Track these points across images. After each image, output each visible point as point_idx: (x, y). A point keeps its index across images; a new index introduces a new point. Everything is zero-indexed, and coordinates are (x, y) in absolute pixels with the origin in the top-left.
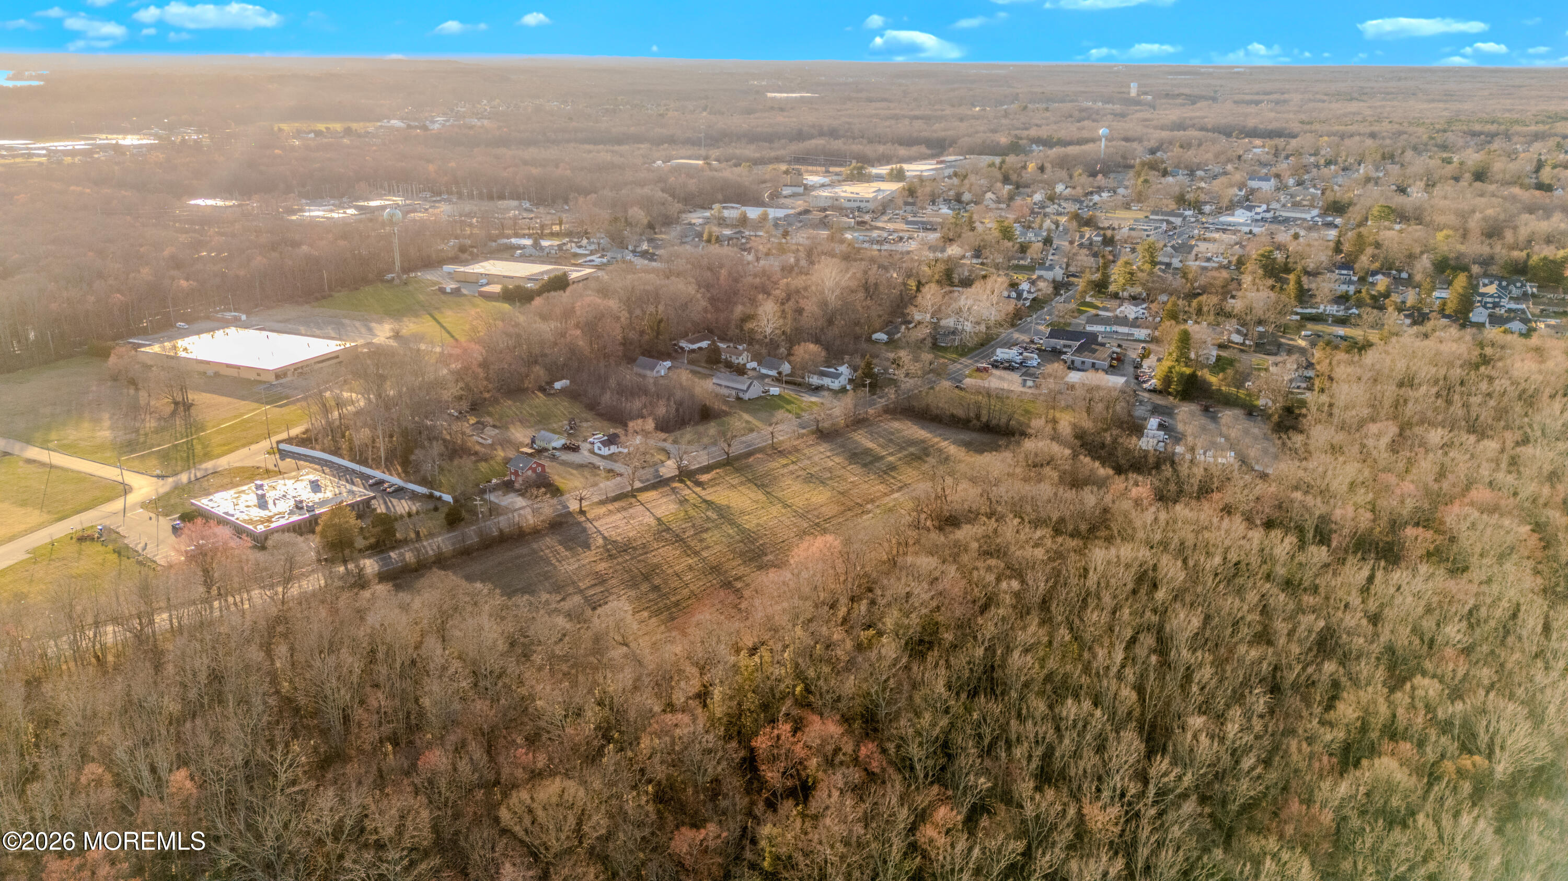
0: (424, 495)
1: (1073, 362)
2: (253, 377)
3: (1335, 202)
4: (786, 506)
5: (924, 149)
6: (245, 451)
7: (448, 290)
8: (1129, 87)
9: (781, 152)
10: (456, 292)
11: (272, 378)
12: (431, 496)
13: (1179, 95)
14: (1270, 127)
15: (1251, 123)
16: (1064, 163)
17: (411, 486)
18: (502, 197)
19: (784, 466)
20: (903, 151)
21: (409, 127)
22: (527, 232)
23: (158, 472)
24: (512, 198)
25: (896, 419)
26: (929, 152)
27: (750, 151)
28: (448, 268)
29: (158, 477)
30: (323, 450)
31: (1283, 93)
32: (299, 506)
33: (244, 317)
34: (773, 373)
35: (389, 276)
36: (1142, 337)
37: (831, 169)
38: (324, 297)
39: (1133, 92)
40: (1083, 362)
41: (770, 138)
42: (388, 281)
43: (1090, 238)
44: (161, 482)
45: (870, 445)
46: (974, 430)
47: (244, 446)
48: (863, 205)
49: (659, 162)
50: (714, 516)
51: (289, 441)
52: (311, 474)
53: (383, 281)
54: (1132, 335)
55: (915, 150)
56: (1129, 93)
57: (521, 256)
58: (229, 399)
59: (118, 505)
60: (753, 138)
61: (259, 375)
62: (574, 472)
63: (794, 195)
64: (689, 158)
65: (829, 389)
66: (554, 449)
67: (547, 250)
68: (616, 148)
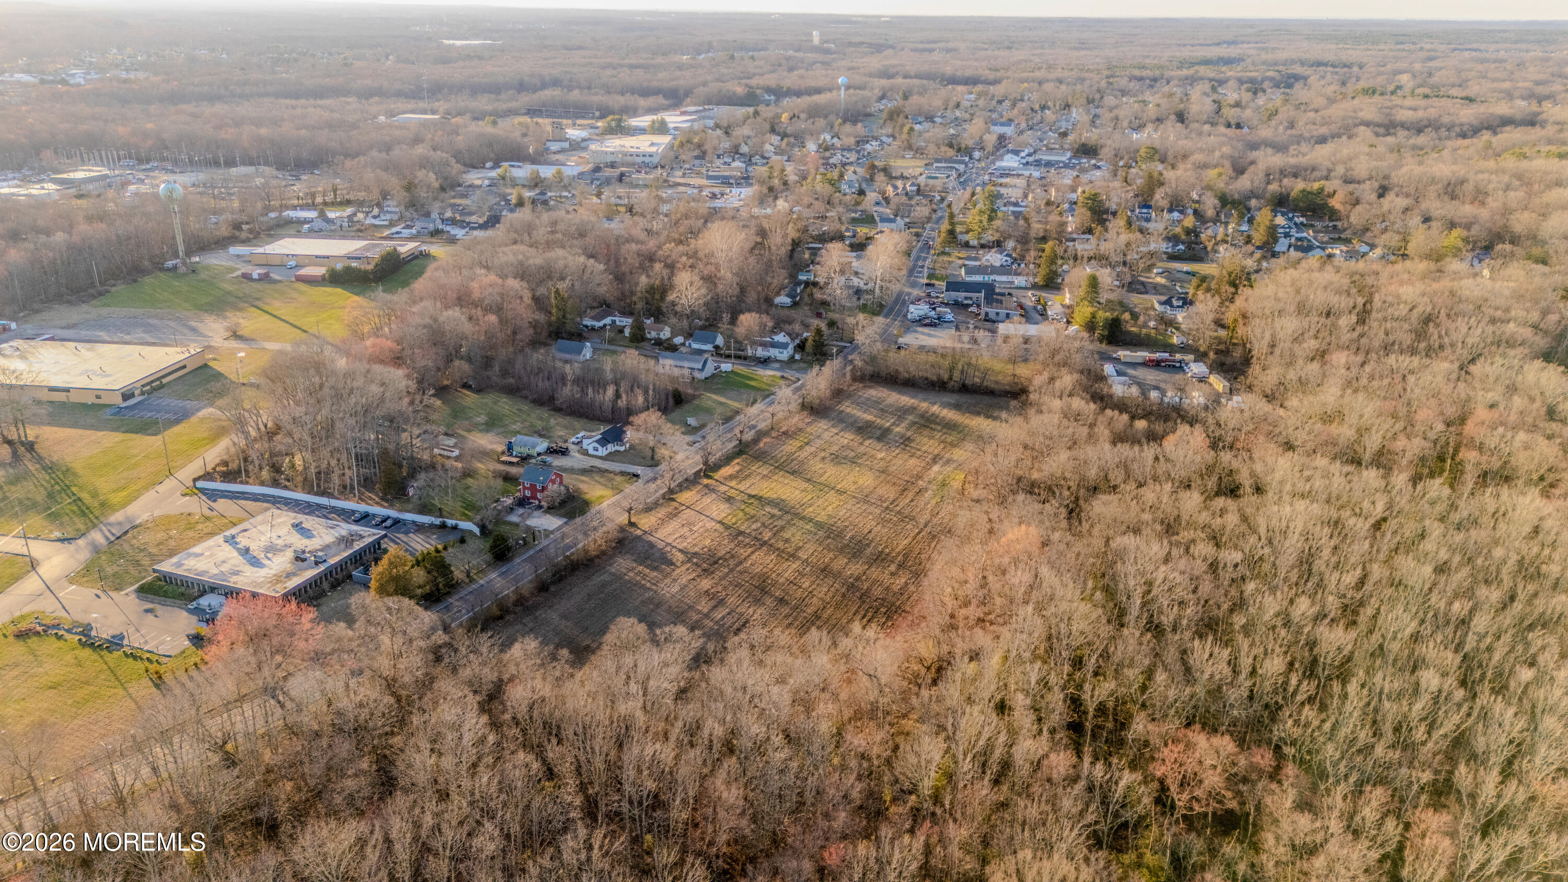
0: (432, 526)
1: (987, 314)
2: (90, 400)
3: (1084, 145)
4: (840, 492)
5: (661, 100)
6: (150, 495)
7: (255, 276)
8: (811, 35)
9: (513, 105)
10: (264, 278)
11: (118, 400)
12: (443, 526)
13: (862, 43)
14: (966, 74)
15: (948, 70)
16: (814, 113)
17: (409, 516)
18: (230, 163)
19: (801, 448)
20: (642, 102)
21: (43, 82)
22: (296, 202)
23: (57, 534)
24: (244, 163)
25: (870, 387)
26: (666, 102)
27: (483, 103)
28: (235, 250)
29: (59, 540)
30: (262, 484)
31: (948, 42)
32: (299, 558)
33: (13, 326)
34: (709, 347)
35: (170, 264)
36: (1023, 284)
37: (579, 122)
38: (101, 294)
39: (816, 41)
40: (997, 314)
41: (495, 89)
42: (169, 270)
43: (904, 188)
44: (71, 547)
45: (869, 417)
46: (952, 391)
47: (146, 488)
48: (647, 160)
49: (382, 118)
50: (775, 511)
51: (207, 476)
52: (285, 518)
53: (162, 270)
54: (1012, 282)
55: (651, 101)
56: (811, 41)
57: (311, 230)
58: (80, 432)
59: (31, 584)
60: (476, 90)
61: (98, 397)
62: (584, 478)
63: (562, 151)
64: (413, 112)
65: (777, 361)
66: (539, 454)
67: (338, 223)
68: (319, 102)
